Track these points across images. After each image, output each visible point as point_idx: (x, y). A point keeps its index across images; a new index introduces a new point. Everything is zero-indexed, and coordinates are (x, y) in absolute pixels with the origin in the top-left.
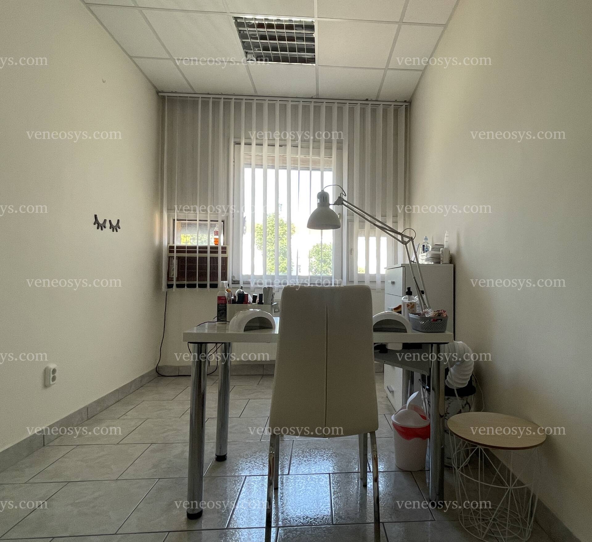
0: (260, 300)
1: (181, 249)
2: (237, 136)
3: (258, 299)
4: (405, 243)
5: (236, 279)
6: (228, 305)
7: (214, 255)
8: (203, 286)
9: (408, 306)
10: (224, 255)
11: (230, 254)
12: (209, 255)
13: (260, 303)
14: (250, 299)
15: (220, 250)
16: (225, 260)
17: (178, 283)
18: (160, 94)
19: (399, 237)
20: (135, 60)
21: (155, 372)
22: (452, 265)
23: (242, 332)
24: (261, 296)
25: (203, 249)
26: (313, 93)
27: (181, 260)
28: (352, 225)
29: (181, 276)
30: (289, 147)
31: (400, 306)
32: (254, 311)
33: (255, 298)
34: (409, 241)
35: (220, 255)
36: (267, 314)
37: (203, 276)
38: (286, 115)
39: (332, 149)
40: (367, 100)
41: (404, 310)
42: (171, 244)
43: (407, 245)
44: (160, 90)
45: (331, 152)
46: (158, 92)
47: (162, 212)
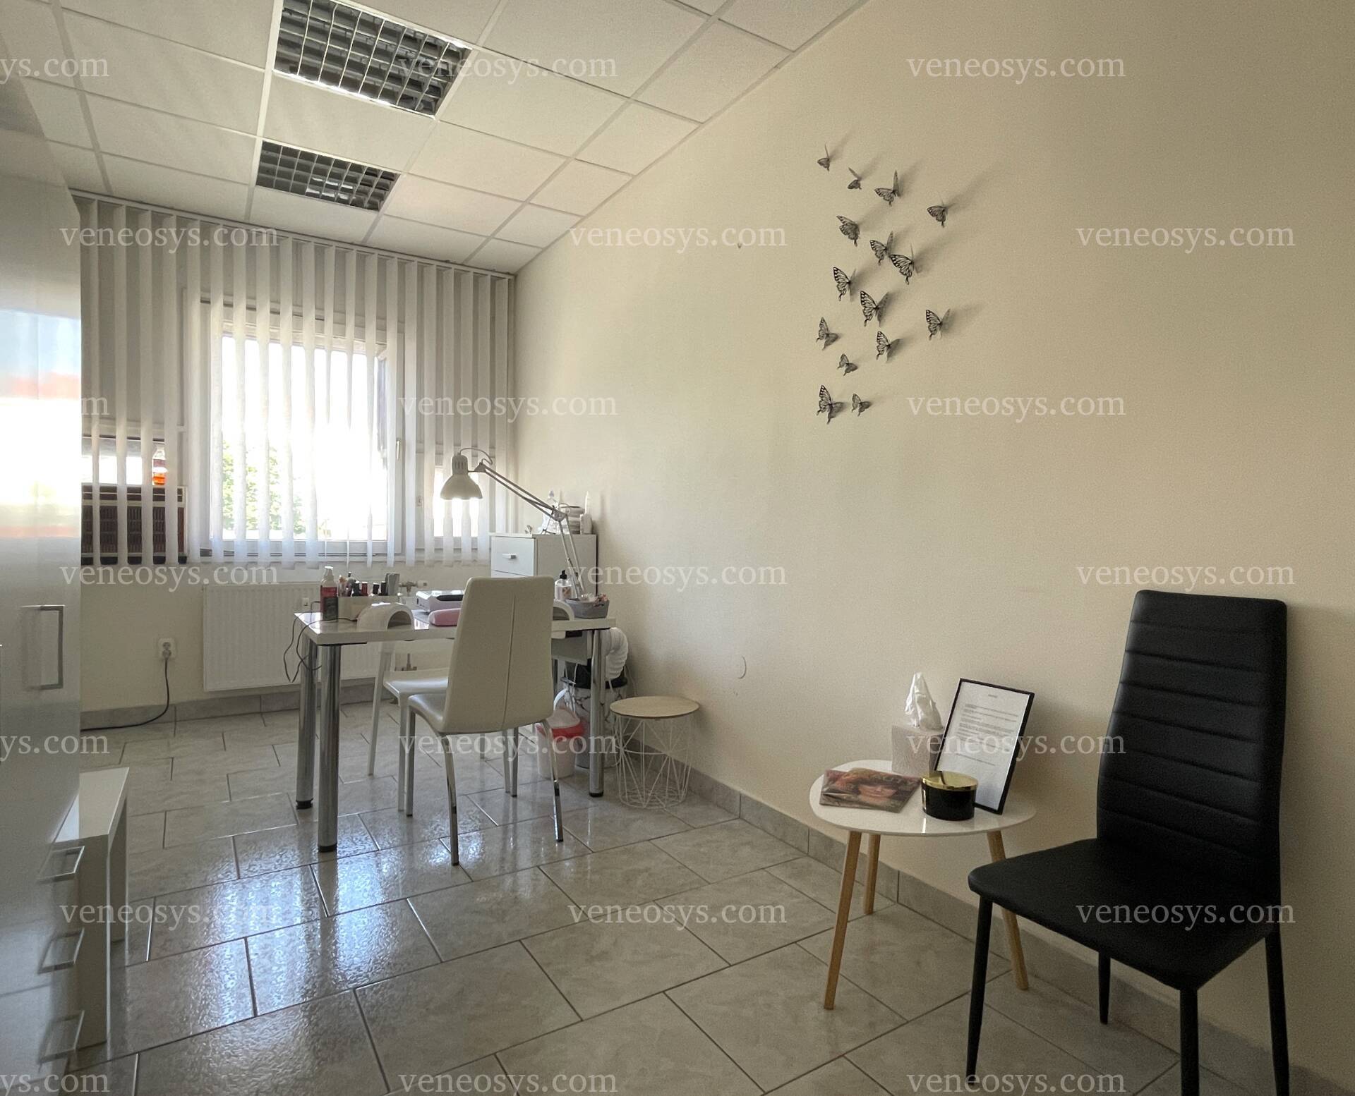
0: (383, 590)
2: (206, 288)
3: (380, 589)
6: (340, 598)
7: (157, 504)
11: (189, 502)
12: (147, 503)
13: (383, 593)
16: (180, 514)
22: (595, 536)
40: (448, 261)
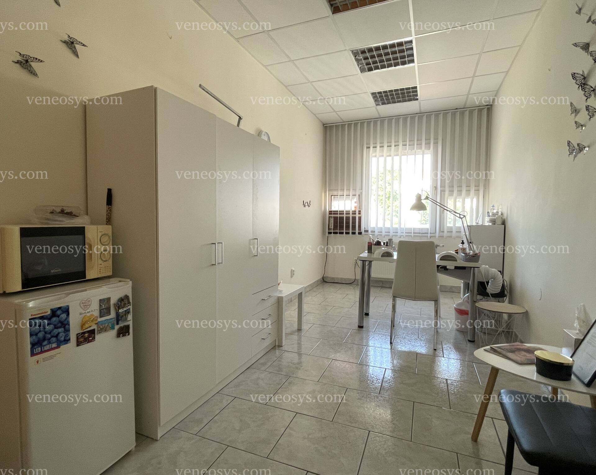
0: (387, 244)
1: (336, 212)
2: (368, 143)
3: (386, 244)
4: (462, 218)
5: (366, 229)
6: (372, 246)
7: (354, 215)
8: (347, 233)
9: (461, 249)
10: (360, 216)
11: (363, 215)
12: (351, 216)
13: (387, 245)
14: (382, 244)
15: (357, 213)
16: (360, 218)
17: (334, 231)
18: (325, 125)
19: (458, 215)
20: (316, 115)
21: (322, 279)
22: (504, 225)
23: (380, 257)
24: (387, 242)
25: (348, 213)
26: (418, 111)
27: (335, 218)
28: (444, 194)
29: (335, 227)
30: (401, 146)
31: (458, 250)
32: (384, 249)
33: (384, 243)
34: (463, 217)
35: (357, 216)
36: (390, 251)
37: (347, 227)
38: (399, 126)
39: (430, 144)
40: (456, 109)
41: (460, 252)
42: (330, 210)
43: (463, 219)
44: (325, 123)
45: (430, 146)
46: (324, 125)
47: (325, 192)
